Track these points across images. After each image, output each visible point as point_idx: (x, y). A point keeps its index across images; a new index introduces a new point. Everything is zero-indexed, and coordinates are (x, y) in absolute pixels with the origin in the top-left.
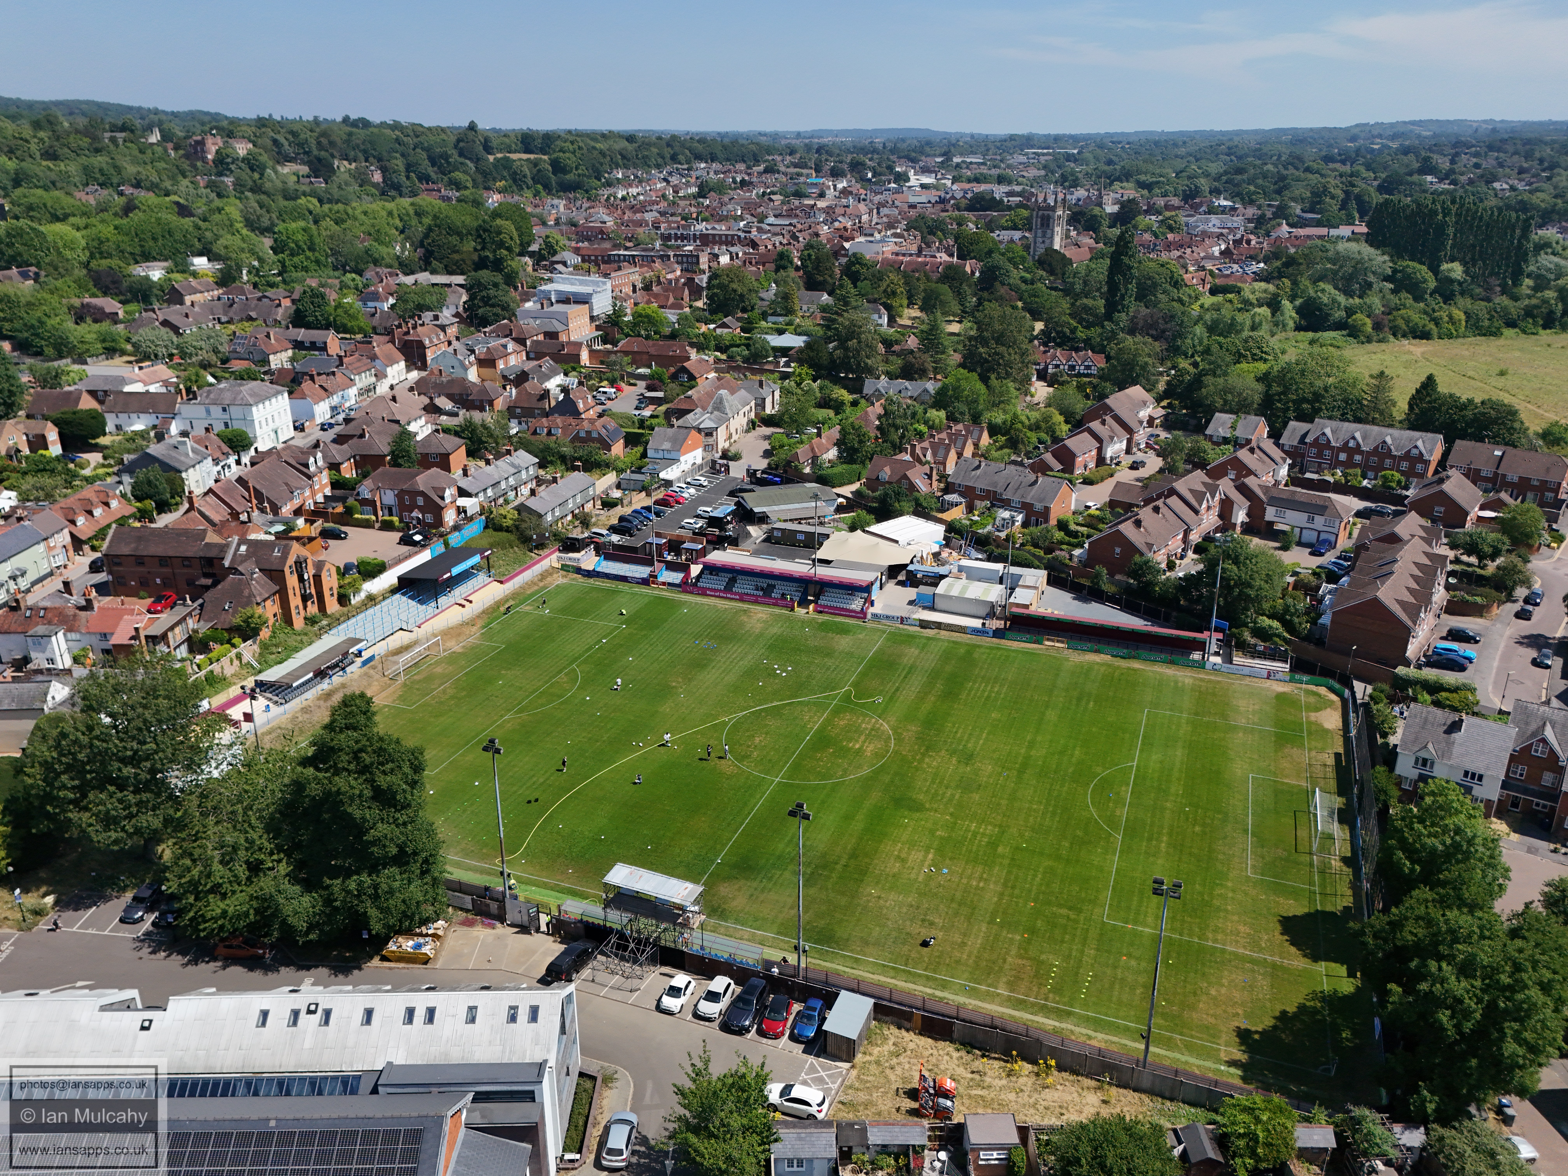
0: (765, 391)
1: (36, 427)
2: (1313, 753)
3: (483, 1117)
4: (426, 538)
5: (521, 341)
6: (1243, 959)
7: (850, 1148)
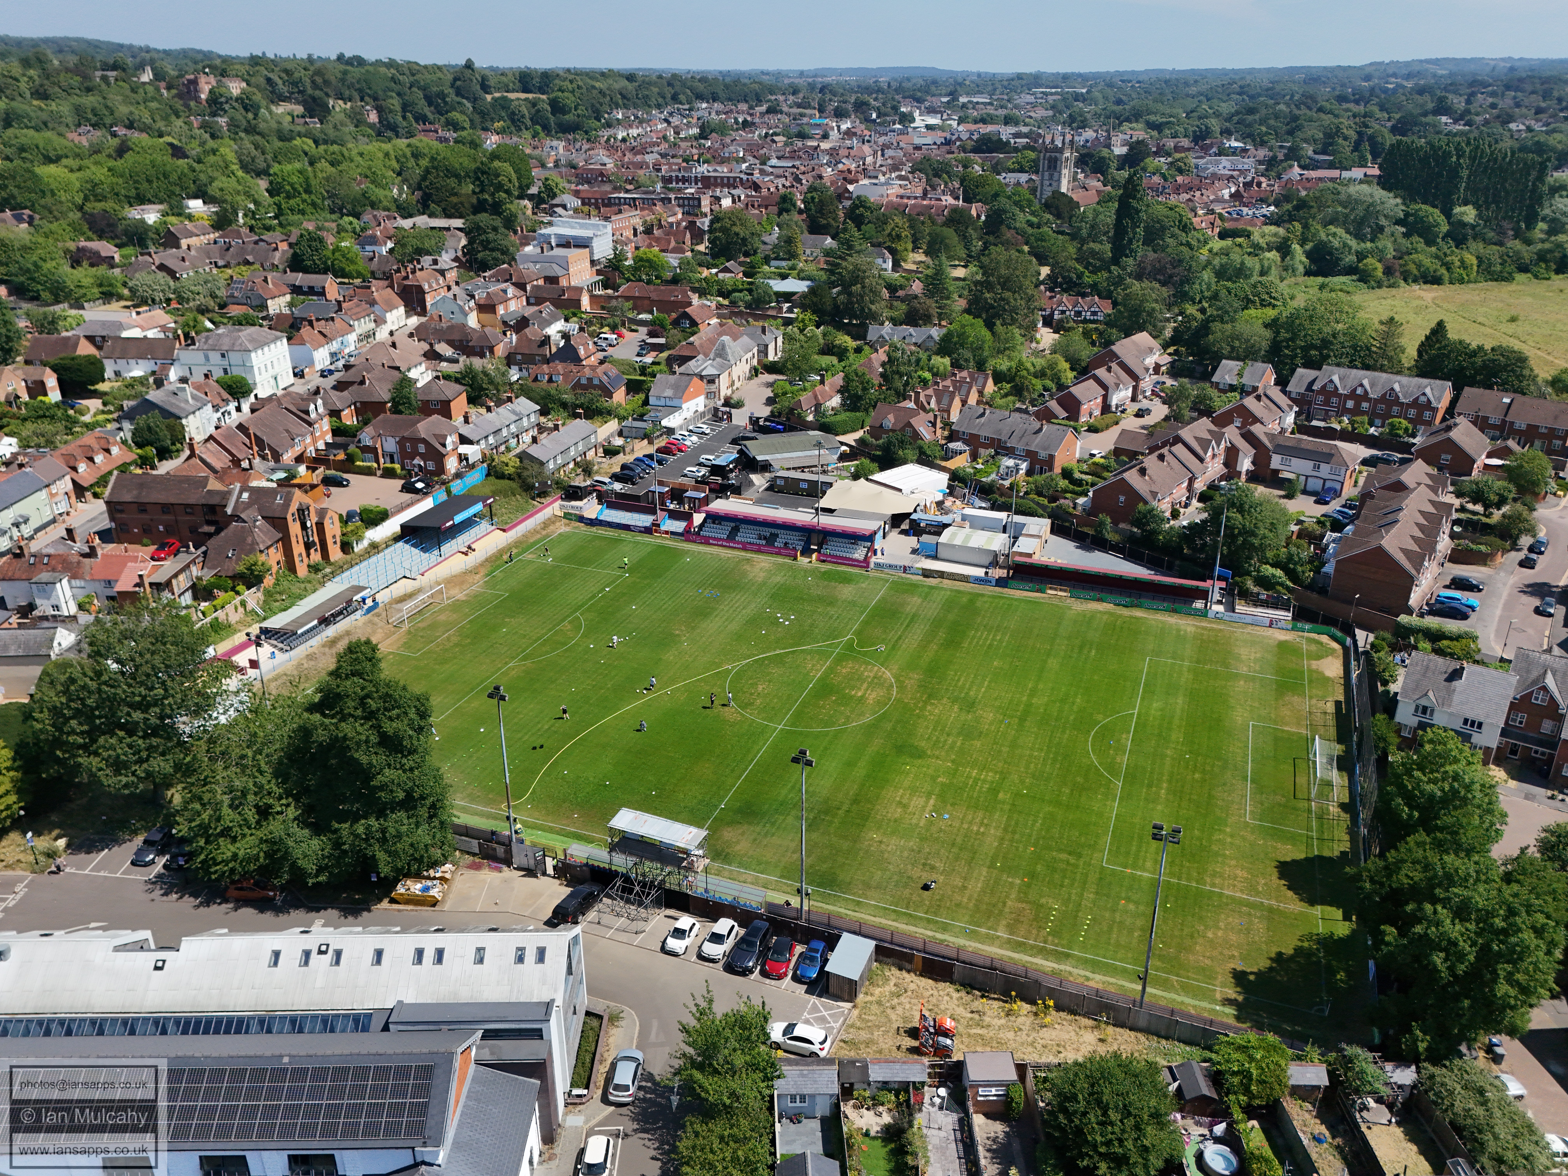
0: (768, 338)
1: (34, 372)
2: (1314, 701)
3: (492, 1053)
4: (428, 485)
5: (521, 286)
6: (1241, 903)
7: (852, 1084)
